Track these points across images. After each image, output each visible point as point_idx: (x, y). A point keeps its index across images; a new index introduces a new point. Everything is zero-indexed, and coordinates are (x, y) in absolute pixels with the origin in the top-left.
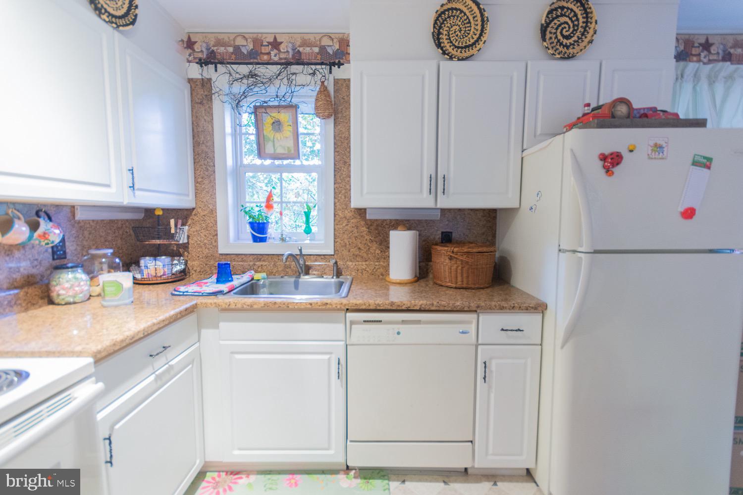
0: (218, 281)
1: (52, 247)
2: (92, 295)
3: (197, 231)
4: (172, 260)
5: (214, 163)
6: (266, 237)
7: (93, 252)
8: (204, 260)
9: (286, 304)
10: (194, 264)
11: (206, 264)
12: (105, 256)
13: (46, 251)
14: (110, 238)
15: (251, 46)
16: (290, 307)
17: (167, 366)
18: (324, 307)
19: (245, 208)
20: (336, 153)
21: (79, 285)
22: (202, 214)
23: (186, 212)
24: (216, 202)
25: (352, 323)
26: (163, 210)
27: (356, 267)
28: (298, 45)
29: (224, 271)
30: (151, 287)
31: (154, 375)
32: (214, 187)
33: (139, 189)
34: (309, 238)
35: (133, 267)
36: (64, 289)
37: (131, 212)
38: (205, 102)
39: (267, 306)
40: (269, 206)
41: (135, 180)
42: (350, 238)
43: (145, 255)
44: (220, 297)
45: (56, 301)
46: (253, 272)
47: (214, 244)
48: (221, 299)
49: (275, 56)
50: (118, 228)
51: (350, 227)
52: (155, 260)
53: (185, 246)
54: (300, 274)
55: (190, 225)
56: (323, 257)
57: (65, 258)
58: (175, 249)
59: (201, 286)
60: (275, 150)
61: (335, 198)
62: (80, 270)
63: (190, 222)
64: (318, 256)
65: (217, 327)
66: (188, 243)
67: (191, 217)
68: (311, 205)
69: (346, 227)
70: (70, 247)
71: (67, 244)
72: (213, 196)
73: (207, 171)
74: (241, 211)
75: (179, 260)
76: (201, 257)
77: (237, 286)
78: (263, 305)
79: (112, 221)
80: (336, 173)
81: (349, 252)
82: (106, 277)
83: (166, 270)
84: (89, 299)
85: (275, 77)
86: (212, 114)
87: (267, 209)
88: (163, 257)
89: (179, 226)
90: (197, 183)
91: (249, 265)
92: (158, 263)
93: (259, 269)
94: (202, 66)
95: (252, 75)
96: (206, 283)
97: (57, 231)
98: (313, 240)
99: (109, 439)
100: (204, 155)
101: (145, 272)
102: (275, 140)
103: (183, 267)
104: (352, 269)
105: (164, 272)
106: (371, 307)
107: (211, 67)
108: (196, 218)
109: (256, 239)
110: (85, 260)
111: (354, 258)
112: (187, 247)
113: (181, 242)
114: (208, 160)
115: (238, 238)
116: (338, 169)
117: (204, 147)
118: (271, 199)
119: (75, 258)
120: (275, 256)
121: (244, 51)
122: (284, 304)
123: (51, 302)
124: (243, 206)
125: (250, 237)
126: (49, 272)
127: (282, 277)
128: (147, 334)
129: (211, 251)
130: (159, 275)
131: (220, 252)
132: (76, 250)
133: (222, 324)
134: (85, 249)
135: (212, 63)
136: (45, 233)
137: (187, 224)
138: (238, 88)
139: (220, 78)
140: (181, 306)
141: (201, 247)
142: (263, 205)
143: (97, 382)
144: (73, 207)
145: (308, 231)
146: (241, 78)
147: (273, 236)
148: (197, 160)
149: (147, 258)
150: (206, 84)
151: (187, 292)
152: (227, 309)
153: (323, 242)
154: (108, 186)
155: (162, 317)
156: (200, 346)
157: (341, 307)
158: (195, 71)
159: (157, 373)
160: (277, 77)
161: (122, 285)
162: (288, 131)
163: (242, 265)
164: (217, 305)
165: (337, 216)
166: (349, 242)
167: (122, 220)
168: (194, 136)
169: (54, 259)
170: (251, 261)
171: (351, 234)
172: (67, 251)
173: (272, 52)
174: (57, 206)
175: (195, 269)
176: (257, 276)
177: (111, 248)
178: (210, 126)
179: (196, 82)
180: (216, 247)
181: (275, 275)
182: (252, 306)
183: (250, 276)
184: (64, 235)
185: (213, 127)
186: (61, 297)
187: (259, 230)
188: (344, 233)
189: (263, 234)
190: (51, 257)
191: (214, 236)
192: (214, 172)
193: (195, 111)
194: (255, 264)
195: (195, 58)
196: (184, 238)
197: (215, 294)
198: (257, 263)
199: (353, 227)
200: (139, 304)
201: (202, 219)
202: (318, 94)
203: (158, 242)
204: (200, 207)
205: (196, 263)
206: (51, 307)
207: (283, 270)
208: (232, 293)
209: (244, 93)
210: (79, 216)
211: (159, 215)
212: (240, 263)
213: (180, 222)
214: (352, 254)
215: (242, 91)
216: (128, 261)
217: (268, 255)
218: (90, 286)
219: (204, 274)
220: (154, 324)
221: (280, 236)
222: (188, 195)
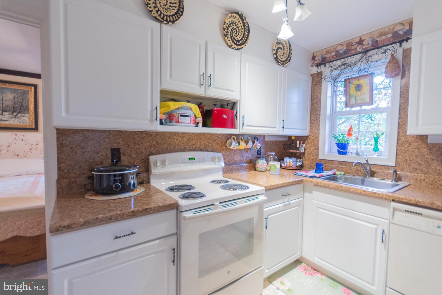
0: (316, 172)
1: (257, 150)
2: (267, 169)
3: (309, 147)
4: (297, 160)
5: (320, 113)
6: (347, 152)
7: (269, 153)
8: (311, 161)
9: (348, 188)
10: (306, 163)
11: (312, 164)
12: (272, 155)
13: (256, 151)
14: (275, 148)
15: (345, 48)
16: (351, 190)
17: (288, 202)
18: (374, 195)
19: (335, 136)
20: (402, 98)
21: (263, 165)
22: (312, 138)
23: (305, 138)
24: (319, 133)
25: (395, 209)
26: (295, 136)
27: (415, 177)
28: (376, 37)
29: (319, 167)
30: (287, 170)
31: (283, 204)
32: (319, 125)
33: (286, 128)
34: (376, 154)
35: (282, 161)
36: (259, 166)
37: (283, 138)
38: (318, 83)
39: (337, 187)
40: (349, 134)
41: (285, 125)
42: (411, 156)
43: (286, 157)
44: (315, 179)
45: (257, 170)
46: (335, 170)
47: (317, 154)
48: (314, 180)
49: (360, 48)
50: (278, 144)
51: (411, 148)
52: (290, 159)
53: (303, 154)
54: (366, 175)
55: (306, 144)
56: (386, 167)
57: (260, 155)
58: (299, 155)
59: (307, 173)
60: (356, 102)
61: (399, 128)
62: (264, 159)
63: (306, 142)
64: (382, 166)
65: (312, 193)
66: (305, 152)
67: (307, 140)
68: (379, 133)
69: (408, 148)
70: (262, 151)
71: (262, 149)
72: (318, 129)
73: (316, 117)
74: (333, 137)
75: (300, 160)
76: (310, 160)
77: (324, 175)
78: (335, 186)
79: (276, 141)
80: (401, 111)
81: (410, 166)
82: (272, 163)
83: (294, 164)
84: (266, 171)
85: (358, 61)
86: (321, 89)
87: (348, 136)
88: (293, 158)
89: (301, 144)
90: (311, 123)
91: (335, 167)
92: (291, 160)
93: (341, 170)
94: (318, 67)
95: (344, 64)
96: (310, 172)
97: (259, 145)
98: (381, 156)
99: (267, 219)
100: (315, 109)
101: (286, 164)
102: (357, 96)
103: (301, 163)
104: (411, 178)
105: (293, 165)
106: (412, 202)
107: (323, 66)
108: (309, 141)
109: (340, 153)
110: (266, 156)
111: (414, 170)
112: (304, 154)
113: (301, 152)
114: (317, 112)
115: (330, 151)
116: (403, 108)
117: (316, 106)
118: (351, 130)
119: (263, 155)
120: (351, 163)
121: (341, 52)
122: (347, 188)
123: (255, 170)
124: (334, 134)
125: (337, 151)
126: (256, 159)
127: (354, 176)
128: (282, 186)
129: (315, 157)
130: (291, 166)
131: (320, 158)
132: (264, 152)
133: (314, 192)
134: (267, 152)
135: (323, 64)
136: (256, 145)
137: (305, 143)
138: (335, 73)
139: (326, 70)
140: (296, 179)
141: (310, 155)
142: (346, 134)
143: (265, 196)
144: (264, 136)
145: (376, 149)
146: (338, 68)
147: (351, 152)
148: (312, 112)
149: (287, 158)
150: (319, 75)
151: (300, 174)
152: (316, 185)
153: (387, 157)
154: (275, 128)
155: (288, 181)
156: (303, 200)
157: (386, 197)
158: (315, 70)
159: (285, 203)
160: (359, 61)
161: (276, 166)
162: (366, 89)
163: (331, 166)
164: (312, 182)
165: (400, 140)
166: (409, 159)
167: (279, 141)
168: (311, 101)
169: (257, 155)
170: (336, 165)
171: (412, 153)
172: (261, 152)
173: (357, 47)
174: (260, 135)
175: (307, 165)
176: (338, 173)
177: (275, 152)
178: (320, 95)
179: (315, 75)
180: (318, 155)
181: (350, 174)
182: (329, 186)
183: (334, 172)
184: (261, 146)
185: (321, 95)
186: (258, 168)
187: (342, 148)
188: (405, 152)
189: (345, 150)
190: (257, 154)
191: (317, 150)
192: (320, 118)
193: (313, 89)
194: (338, 167)
195: (315, 64)
196: (303, 150)
197: (312, 177)
198: (339, 166)
199: (414, 148)
200: (282, 175)
201: (312, 141)
202: (387, 64)
203: (292, 151)
204: (312, 135)
205: (307, 162)
206: (256, 171)
207: (355, 172)
208: (321, 178)
209: (339, 74)
210: (266, 139)
211: (293, 139)
212: (329, 165)
213: (302, 142)
214: (412, 167)
215: (338, 74)
216: (280, 159)
217: (347, 162)
218: (267, 166)
219: (310, 168)
220: (285, 183)
221: (355, 152)
222: (306, 130)
